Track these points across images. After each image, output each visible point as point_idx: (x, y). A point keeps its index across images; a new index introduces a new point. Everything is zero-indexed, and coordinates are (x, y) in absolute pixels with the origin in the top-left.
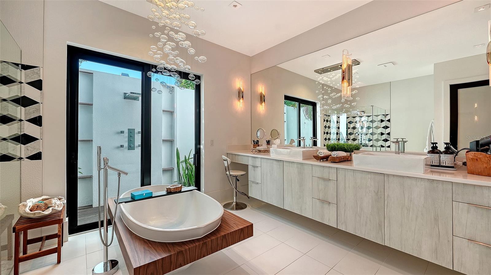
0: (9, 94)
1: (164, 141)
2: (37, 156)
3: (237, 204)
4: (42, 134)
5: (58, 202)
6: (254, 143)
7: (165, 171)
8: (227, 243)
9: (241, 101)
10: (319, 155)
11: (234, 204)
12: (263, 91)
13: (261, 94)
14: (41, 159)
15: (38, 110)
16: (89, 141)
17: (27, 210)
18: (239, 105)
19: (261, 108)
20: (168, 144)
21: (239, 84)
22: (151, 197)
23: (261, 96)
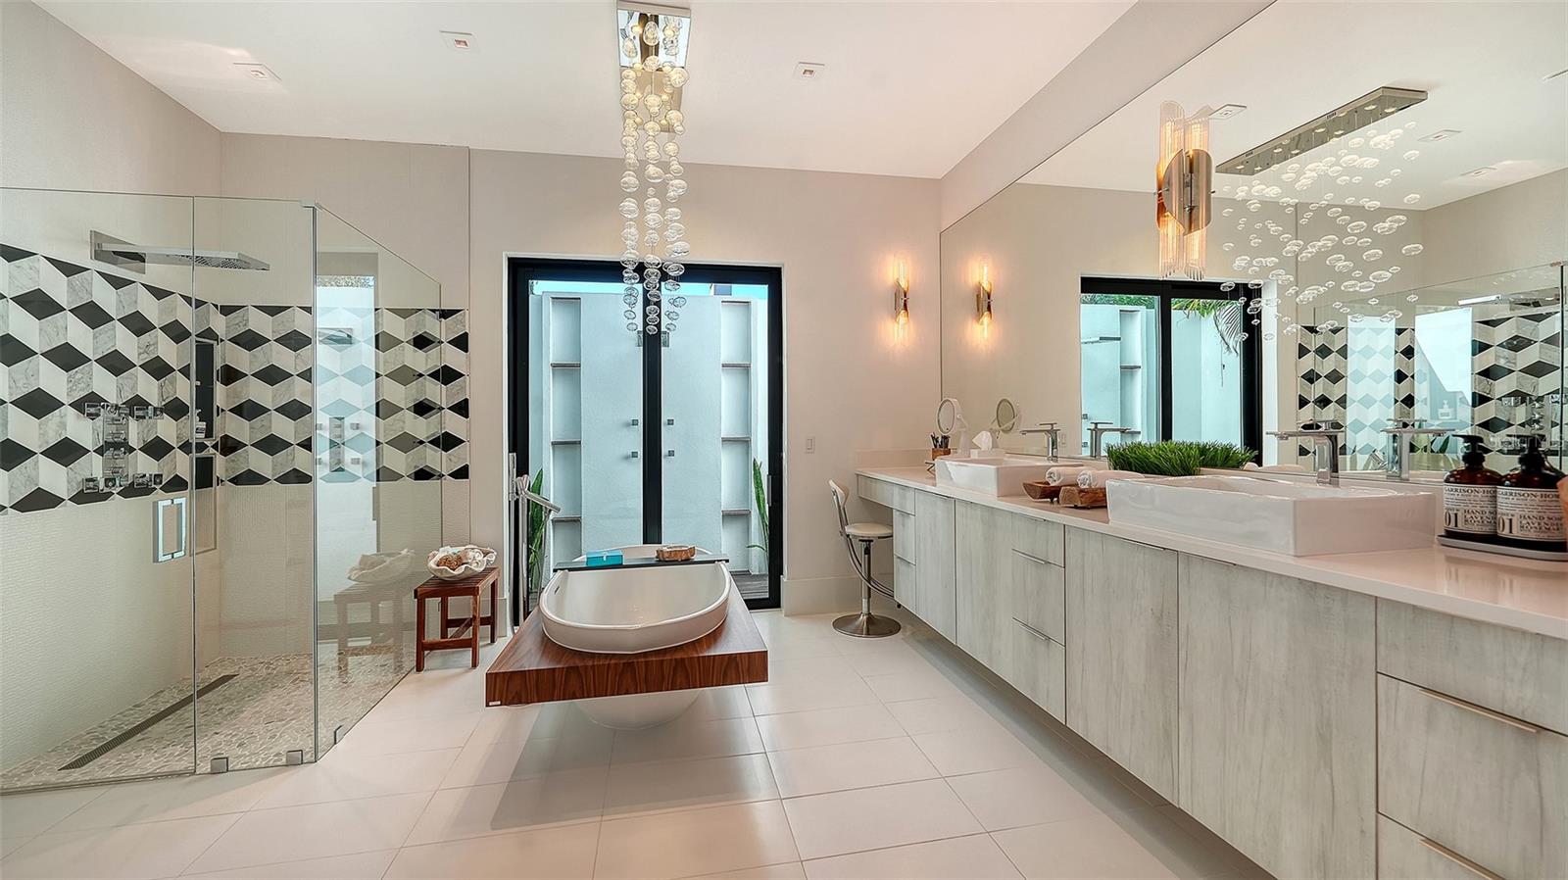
0: (427, 364)
1: (725, 440)
2: (462, 473)
3: (870, 619)
4: (469, 431)
5: (480, 557)
6: (936, 446)
7: (729, 516)
8: (687, 677)
9: (902, 318)
10: (1050, 481)
11: (863, 618)
12: (985, 278)
13: (979, 287)
14: (467, 478)
15: (463, 388)
16: (574, 443)
17: (432, 564)
18: (898, 334)
19: (982, 334)
20: (739, 449)
21: (897, 269)
22: (620, 566)
23: (978, 296)
